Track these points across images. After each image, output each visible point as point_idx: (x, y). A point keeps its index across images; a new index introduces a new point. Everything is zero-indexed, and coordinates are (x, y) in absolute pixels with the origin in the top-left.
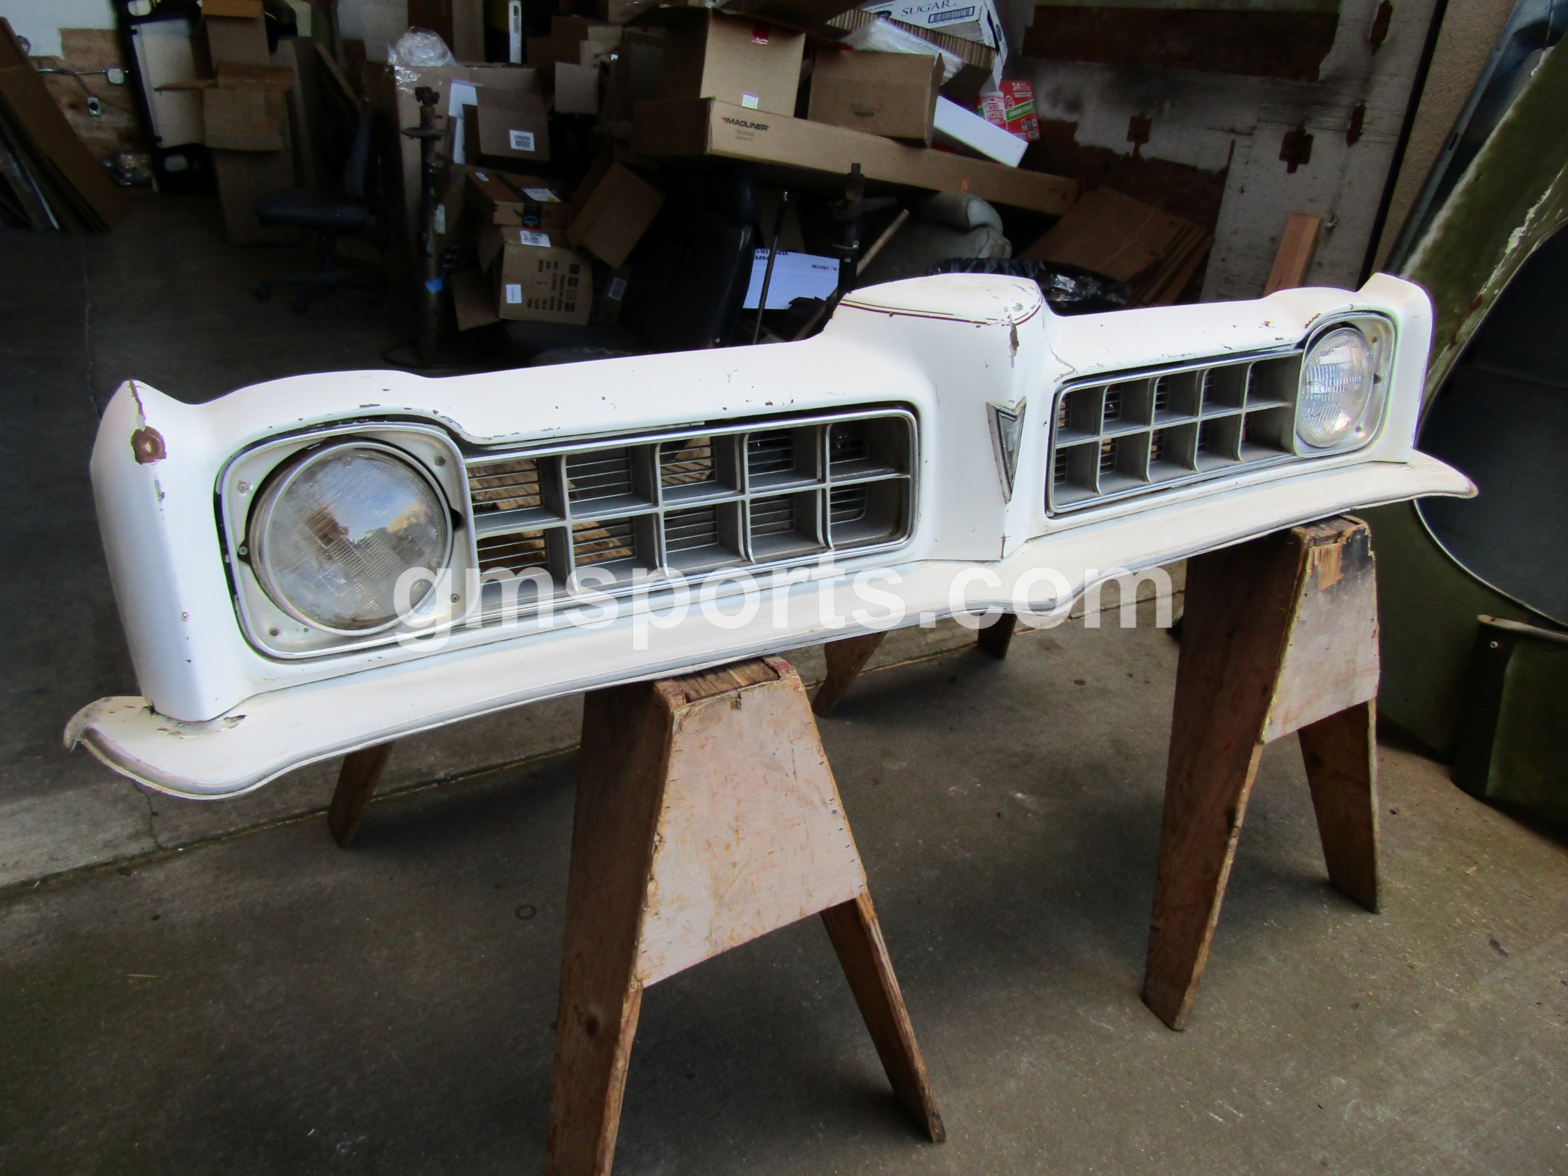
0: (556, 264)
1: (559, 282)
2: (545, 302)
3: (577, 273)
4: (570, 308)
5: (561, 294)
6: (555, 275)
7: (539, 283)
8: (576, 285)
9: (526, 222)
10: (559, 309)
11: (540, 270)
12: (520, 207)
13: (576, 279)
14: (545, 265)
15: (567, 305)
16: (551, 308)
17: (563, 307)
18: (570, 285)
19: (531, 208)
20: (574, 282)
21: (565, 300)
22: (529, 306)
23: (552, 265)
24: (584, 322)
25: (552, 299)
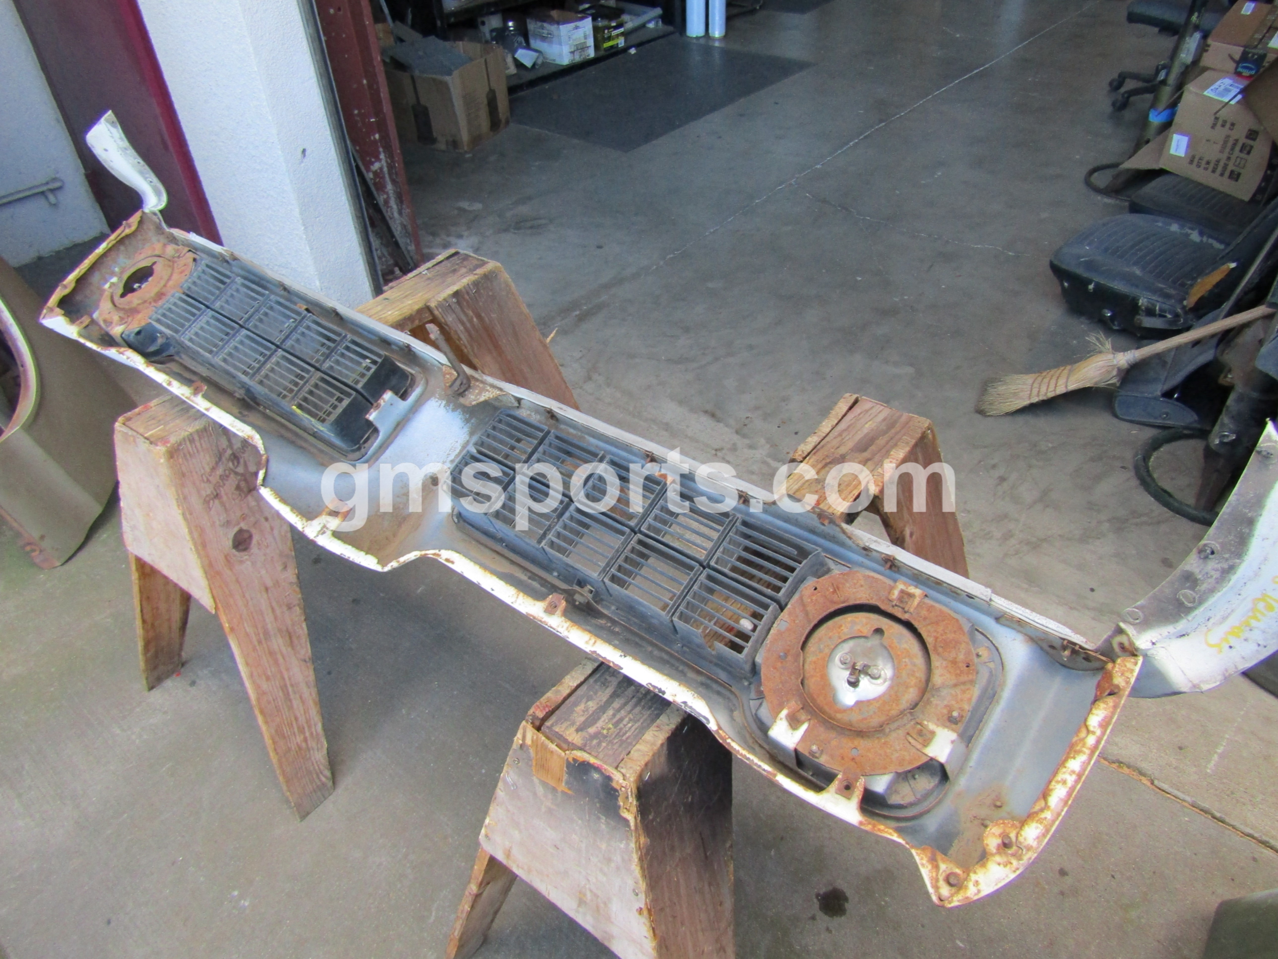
0: (1233, 124)
1: (1230, 145)
2: (1208, 163)
3: (1254, 139)
4: (1235, 176)
5: (1229, 158)
6: (1228, 137)
7: (1208, 141)
8: (1249, 153)
9: (1240, 70)
10: (1222, 175)
11: (1213, 126)
12: (1237, 52)
13: (1252, 147)
14: (1220, 122)
15: (1232, 172)
16: (1214, 171)
17: (1227, 173)
18: (1241, 151)
19: (1250, 55)
20: (1247, 149)
21: (1231, 167)
22: (1191, 162)
23: (1228, 125)
24: (1247, 198)
25: (1218, 161)
